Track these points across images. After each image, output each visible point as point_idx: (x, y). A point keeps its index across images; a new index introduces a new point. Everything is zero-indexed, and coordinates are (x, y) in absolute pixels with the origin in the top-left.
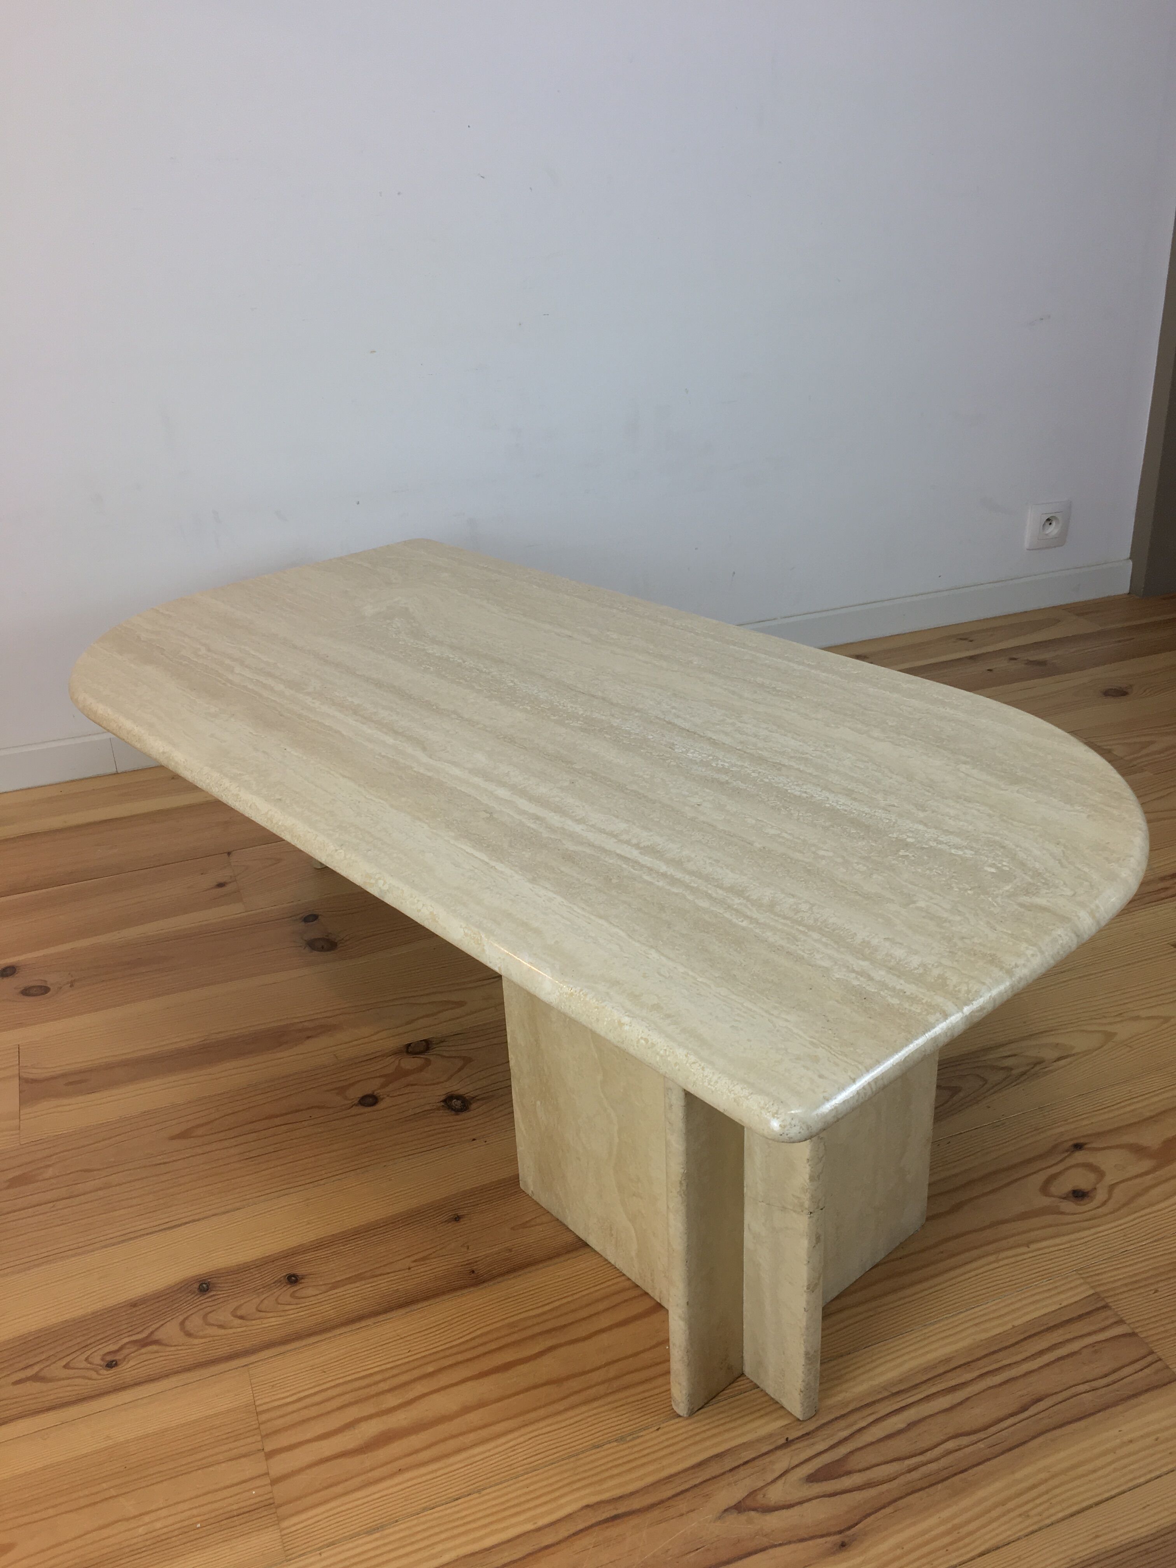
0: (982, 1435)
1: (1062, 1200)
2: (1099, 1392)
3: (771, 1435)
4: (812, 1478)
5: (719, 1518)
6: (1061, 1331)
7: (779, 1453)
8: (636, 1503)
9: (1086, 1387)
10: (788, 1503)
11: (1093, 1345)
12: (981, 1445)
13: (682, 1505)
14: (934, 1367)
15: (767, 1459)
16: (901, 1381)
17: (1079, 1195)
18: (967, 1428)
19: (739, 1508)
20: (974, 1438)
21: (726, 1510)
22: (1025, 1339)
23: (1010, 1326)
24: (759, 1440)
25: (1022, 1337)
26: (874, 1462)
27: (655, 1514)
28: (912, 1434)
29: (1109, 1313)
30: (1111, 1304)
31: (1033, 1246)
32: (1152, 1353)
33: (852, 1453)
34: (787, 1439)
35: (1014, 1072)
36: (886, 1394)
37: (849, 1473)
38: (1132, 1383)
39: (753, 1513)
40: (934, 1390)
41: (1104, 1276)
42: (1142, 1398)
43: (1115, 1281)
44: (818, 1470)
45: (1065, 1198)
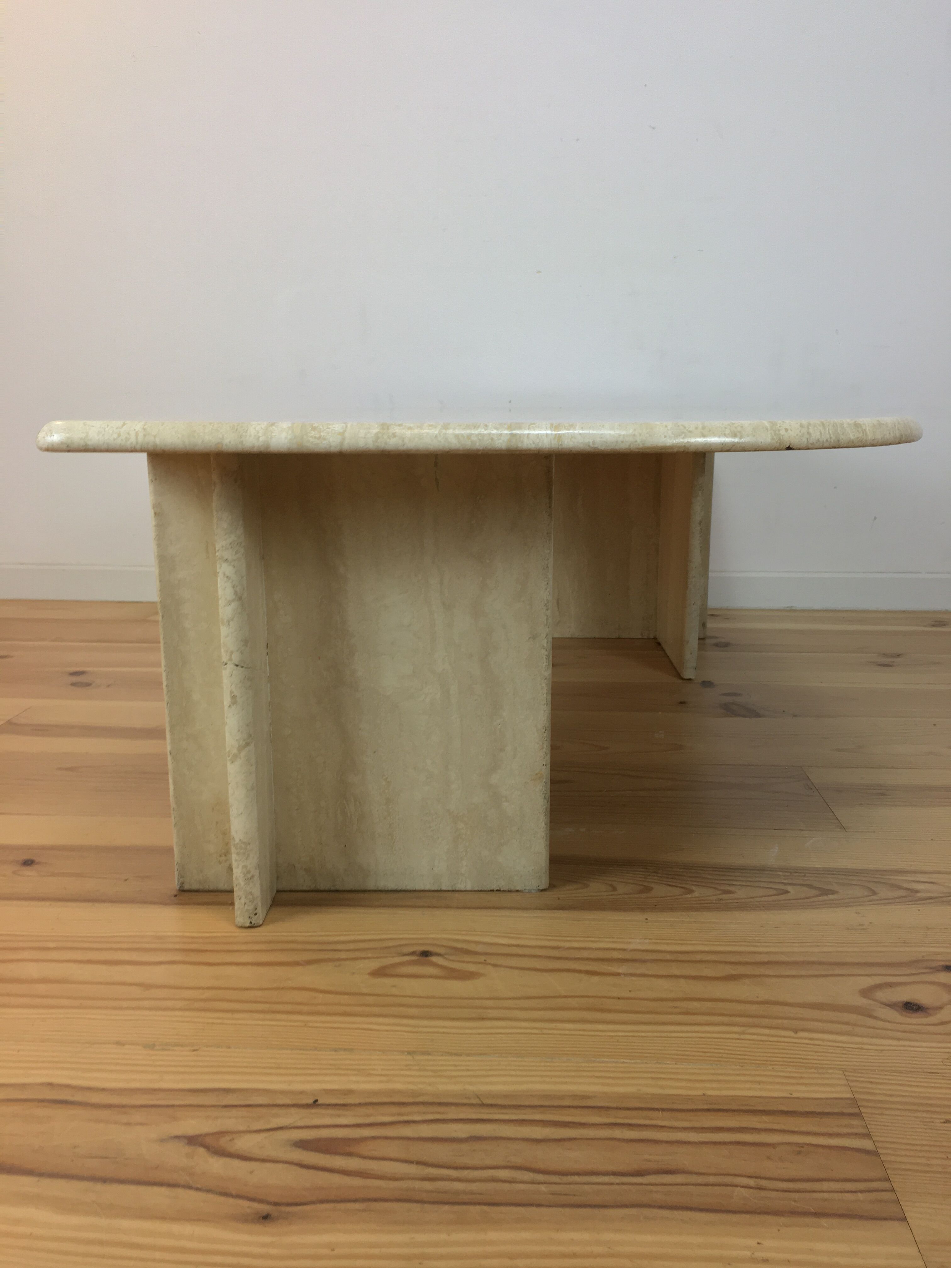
0: (555, 1179)
1: (882, 1006)
2: (763, 1193)
3: (302, 1093)
4: (303, 1145)
5: (162, 1141)
6: (766, 1118)
7: (293, 1110)
8: (95, 1098)
9: (752, 1182)
10: (249, 1155)
11: (801, 1145)
12: (543, 1188)
13: (137, 1117)
14: (562, 1097)
15: (275, 1111)
16: (505, 1096)
17: (911, 1007)
18: (541, 1166)
19: (192, 1140)
20: (541, 1177)
21: (177, 1137)
22: (709, 1110)
23: (700, 1093)
24: (283, 1092)
25: (706, 1107)
26: (393, 1155)
27: (104, 1114)
28: (465, 1147)
29: (855, 1122)
30: (864, 1115)
31: (801, 1034)
32: (888, 1180)
33: (374, 1138)
34: (316, 1101)
35: (919, 895)
36: (475, 1101)
37: (350, 1154)
38: (825, 1200)
39: (201, 1150)
40: (538, 1117)
41: (880, 1086)
42: (824, 1221)
43: (891, 1096)
44: (319, 1140)
45: (892, 1006)
